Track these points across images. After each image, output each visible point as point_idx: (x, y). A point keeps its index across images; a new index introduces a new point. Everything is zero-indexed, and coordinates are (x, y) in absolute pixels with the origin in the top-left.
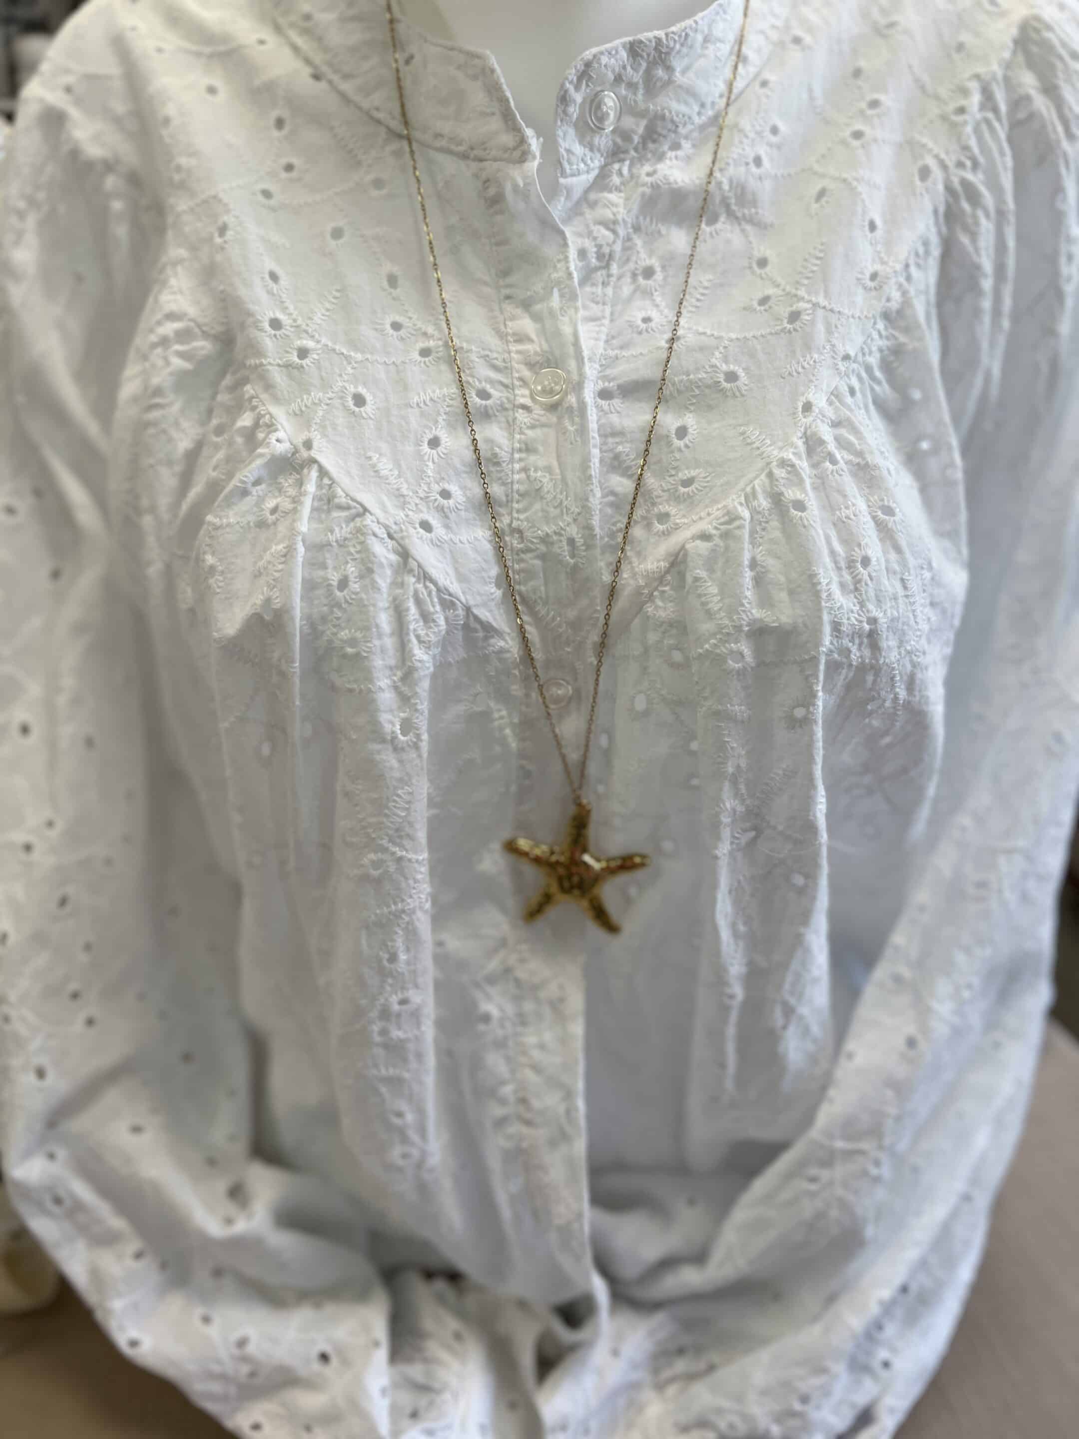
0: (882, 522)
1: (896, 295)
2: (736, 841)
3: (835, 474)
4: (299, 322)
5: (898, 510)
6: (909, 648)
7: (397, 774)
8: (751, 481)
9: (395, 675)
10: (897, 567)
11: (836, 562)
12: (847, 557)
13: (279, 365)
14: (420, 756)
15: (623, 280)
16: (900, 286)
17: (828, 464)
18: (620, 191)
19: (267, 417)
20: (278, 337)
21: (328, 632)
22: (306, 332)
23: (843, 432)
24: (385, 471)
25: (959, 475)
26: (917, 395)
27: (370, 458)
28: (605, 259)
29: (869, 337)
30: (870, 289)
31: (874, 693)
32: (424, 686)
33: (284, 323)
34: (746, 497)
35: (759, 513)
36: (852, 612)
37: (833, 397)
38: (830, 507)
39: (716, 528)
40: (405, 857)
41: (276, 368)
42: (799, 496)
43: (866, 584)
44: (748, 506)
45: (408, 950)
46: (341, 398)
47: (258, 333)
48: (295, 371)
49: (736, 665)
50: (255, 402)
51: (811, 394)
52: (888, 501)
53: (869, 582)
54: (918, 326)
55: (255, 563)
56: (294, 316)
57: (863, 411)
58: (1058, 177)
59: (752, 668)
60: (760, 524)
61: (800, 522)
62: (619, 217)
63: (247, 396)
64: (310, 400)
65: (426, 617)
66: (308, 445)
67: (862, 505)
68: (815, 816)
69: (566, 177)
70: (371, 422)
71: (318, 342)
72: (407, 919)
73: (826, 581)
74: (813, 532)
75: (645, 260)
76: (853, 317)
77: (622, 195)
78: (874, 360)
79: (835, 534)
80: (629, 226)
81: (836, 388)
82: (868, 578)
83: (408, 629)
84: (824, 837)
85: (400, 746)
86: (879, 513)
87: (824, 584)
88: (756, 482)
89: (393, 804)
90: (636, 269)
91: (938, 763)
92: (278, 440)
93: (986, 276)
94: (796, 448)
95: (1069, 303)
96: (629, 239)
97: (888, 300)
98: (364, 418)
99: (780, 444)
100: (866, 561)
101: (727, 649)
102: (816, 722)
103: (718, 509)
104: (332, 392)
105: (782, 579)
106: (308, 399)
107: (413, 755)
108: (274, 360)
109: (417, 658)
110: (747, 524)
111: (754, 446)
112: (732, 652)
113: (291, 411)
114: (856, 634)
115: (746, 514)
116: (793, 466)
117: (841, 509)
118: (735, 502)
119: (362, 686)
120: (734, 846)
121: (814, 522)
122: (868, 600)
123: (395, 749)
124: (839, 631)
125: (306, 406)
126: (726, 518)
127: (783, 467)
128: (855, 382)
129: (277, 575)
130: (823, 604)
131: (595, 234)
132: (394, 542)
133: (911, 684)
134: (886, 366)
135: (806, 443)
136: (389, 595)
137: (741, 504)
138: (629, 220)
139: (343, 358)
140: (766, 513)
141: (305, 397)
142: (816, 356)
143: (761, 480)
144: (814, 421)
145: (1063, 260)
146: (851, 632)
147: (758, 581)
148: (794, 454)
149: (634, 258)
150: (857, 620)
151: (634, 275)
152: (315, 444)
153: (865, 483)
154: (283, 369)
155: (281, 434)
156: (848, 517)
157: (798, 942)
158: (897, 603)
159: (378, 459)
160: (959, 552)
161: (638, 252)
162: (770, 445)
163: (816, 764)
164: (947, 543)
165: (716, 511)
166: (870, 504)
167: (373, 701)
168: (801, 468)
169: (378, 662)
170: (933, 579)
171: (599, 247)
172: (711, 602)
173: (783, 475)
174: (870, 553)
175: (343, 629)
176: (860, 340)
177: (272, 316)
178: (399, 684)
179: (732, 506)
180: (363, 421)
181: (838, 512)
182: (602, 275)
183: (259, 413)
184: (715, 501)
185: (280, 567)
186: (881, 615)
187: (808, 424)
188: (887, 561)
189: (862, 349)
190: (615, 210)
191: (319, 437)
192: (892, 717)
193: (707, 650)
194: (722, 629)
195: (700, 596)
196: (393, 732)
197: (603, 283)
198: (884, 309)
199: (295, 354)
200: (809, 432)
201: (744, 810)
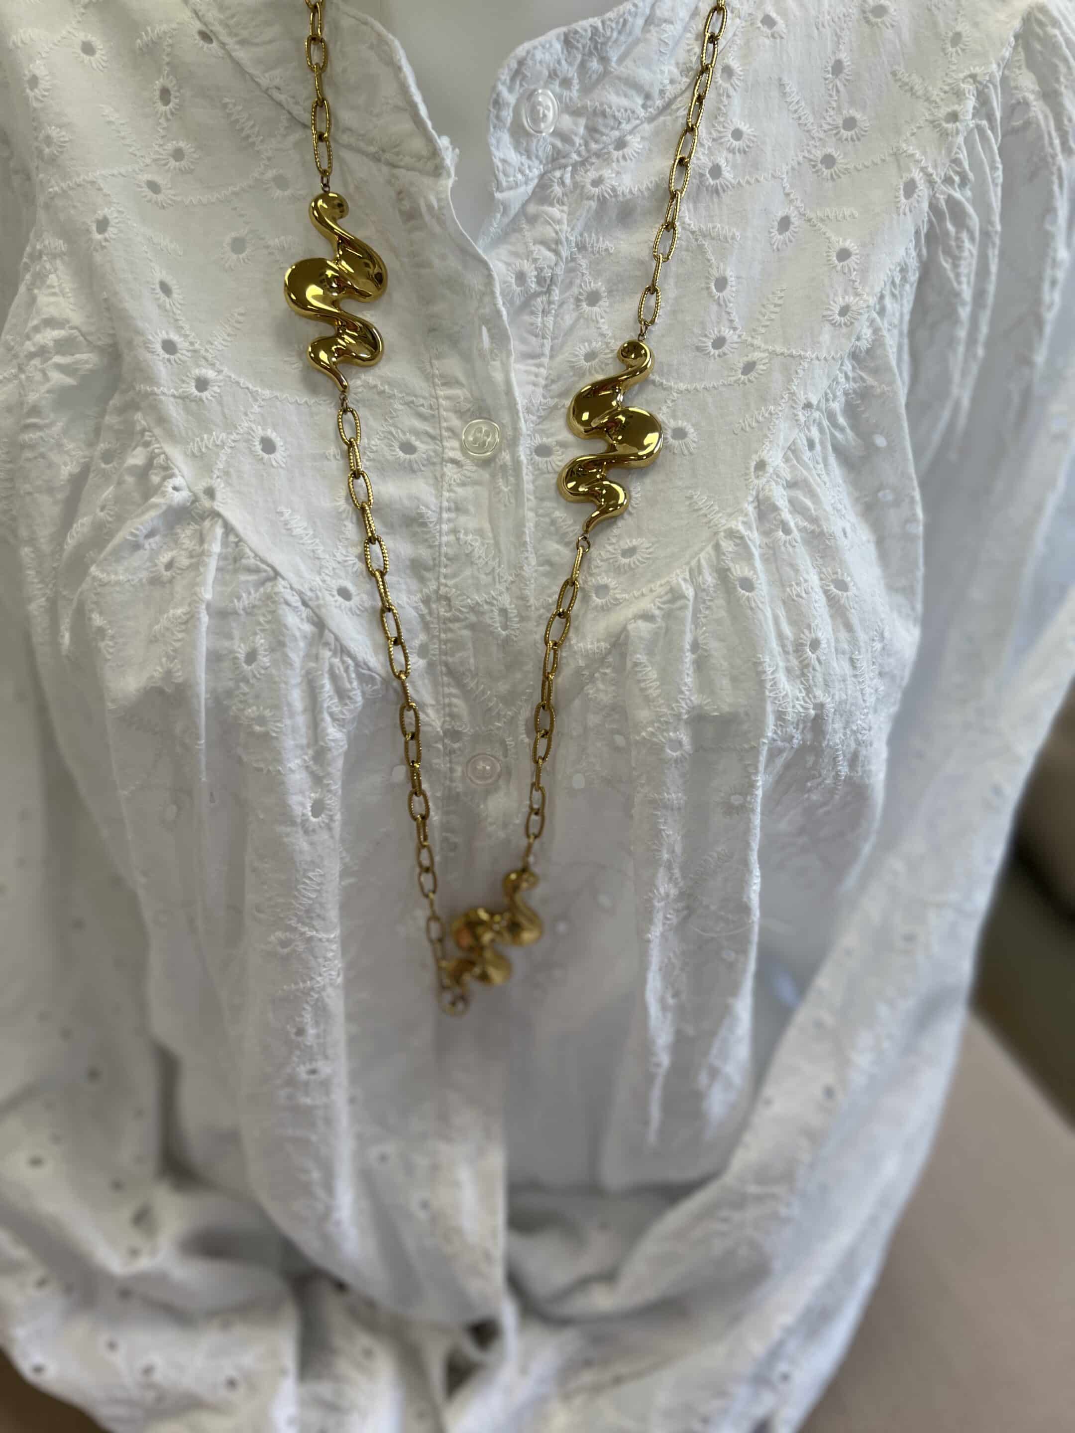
0: (834, 597)
1: (867, 333)
2: (668, 922)
3: (788, 545)
4: (197, 346)
5: (852, 584)
6: (855, 728)
7: (308, 858)
8: (697, 554)
9: (306, 754)
10: (846, 646)
11: (783, 646)
12: (795, 640)
13: (174, 396)
14: (332, 837)
15: (565, 306)
16: (872, 322)
17: (781, 533)
18: (563, 204)
19: (162, 456)
20: (172, 362)
21: (234, 708)
22: (207, 360)
23: (800, 495)
24: (298, 530)
25: (920, 530)
26: (880, 441)
27: (281, 514)
28: (546, 283)
29: (833, 381)
30: (840, 325)
31: (815, 772)
32: (337, 766)
33: (179, 346)
34: (691, 571)
35: (704, 590)
36: (798, 699)
37: (790, 453)
38: (780, 582)
39: (659, 608)
40: (315, 936)
41: (172, 399)
42: (747, 573)
43: (814, 669)
44: (692, 582)
45: (317, 1025)
46: (247, 441)
47: (149, 356)
48: (193, 403)
49: (674, 754)
50: (147, 437)
51: (766, 451)
52: (843, 575)
53: (818, 667)
54: (889, 369)
55: (151, 626)
56: (191, 339)
57: (821, 466)
58: (1050, 195)
59: (690, 755)
60: (704, 602)
61: (747, 603)
62: (563, 236)
63: (138, 428)
64: (211, 440)
65: (342, 694)
66: (210, 493)
67: (814, 579)
68: (749, 898)
69: (502, 191)
70: (280, 470)
71: (220, 372)
72: (316, 995)
73: (772, 669)
74: (761, 617)
75: (590, 283)
76: (817, 358)
77: (565, 208)
78: (837, 406)
79: (784, 613)
80: (574, 245)
81: (794, 443)
82: (816, 662)
83: (322, 707)
84: (756, 914)
85: (311, 828)
86: (832, 587)
87: (769, 673)
88: (702, 556)
89: (302, 885)
90: (580, 294)
91: (876, 825)
92: (175, 489)
93: (963, 304)
94: (746, 515)
95: (1048, 330)
96: (573, 260)
97: (858, 339)
98: (273, 466)
99: (729, 510)
100: (815, 645)
101: (664, 737)
102: (753, 811)
103: (661, 585)
104: (238, 434)
105: (725, 664)
106: (209, 439)
107: (325, 836)
108: (169, 389)
109: (331, 738)
110: (691, 604)
111: (702, 512)
112: (671, 740)
113: (189, 452)
114: (802, 721)
115: (690, 592)
116: (742, 538)
117: (791, 586)
118: (679, 578)
119: (271, 768)
120: (667, 927)
121: (762, 603)
122: (815, 686)
123: (306, 832)
124: (784, 720)
125: (207, 447)
126: (670, 596)
127: (731, 539)
128: (815, 433)
129: (177, 645)
130: (767, 693)
131: (535, 256)
132: (308, 610)
133: (854, 760)
134: (851, 410)
135: (758, 507)
136: (302, 668)
137: (685, 580)
138: (573, 239)
139: (249, 395)
140: (711, 589)
141: (205, 436)
142: (772, 408)
143: (708, 553)
144: (768, 482)
145: (1046, 286)
146: (796, 720)
147: (700, 665)
148: (744, 523)
149: (578, 281)
150: (802, 706)
151: (578, 300)
152: (219, 495)
153: (819, 552)
154: (179, 401)
155: (178, 481)
156: (799, 596)
157: (726, 1012)
158: (846, 685)
159: (290, 515)
160: (913, 608)
161: (583, 274)
162: (718, 512)
163: (752, 850)
164: (900, 599)
165: (659, 586)
166: (822, 575)
167: (283, 783)
168: (750, 540)
169: (289, 743)
170: (884, 648)
171: (540, 270)
172: (651, 687)
173: (730, 549)
174: (820, 634)
175: (250, 706)
176: (824, 383)
177: (166, 337)
178: (311, 763)
179: (675, 581)
180: (272, 470)
181: (788, 589)
182: (542, 302)
183: (153, 451)
184: (657, 576)
185: (180, 636)
186: (829, 700)
187: (761, 486)
188: (837, 640)
189: (826, 394)
190: (557, 227)
191: (222, 485)
192: (832, 791)
193: (644, 738)
194: (661, 717)
195: (639, 681)
196: (303, 814)
197: (543, 311)
198: (853, 349)
199: (193, 384)
200: (761, 496)
201: (677, 893)
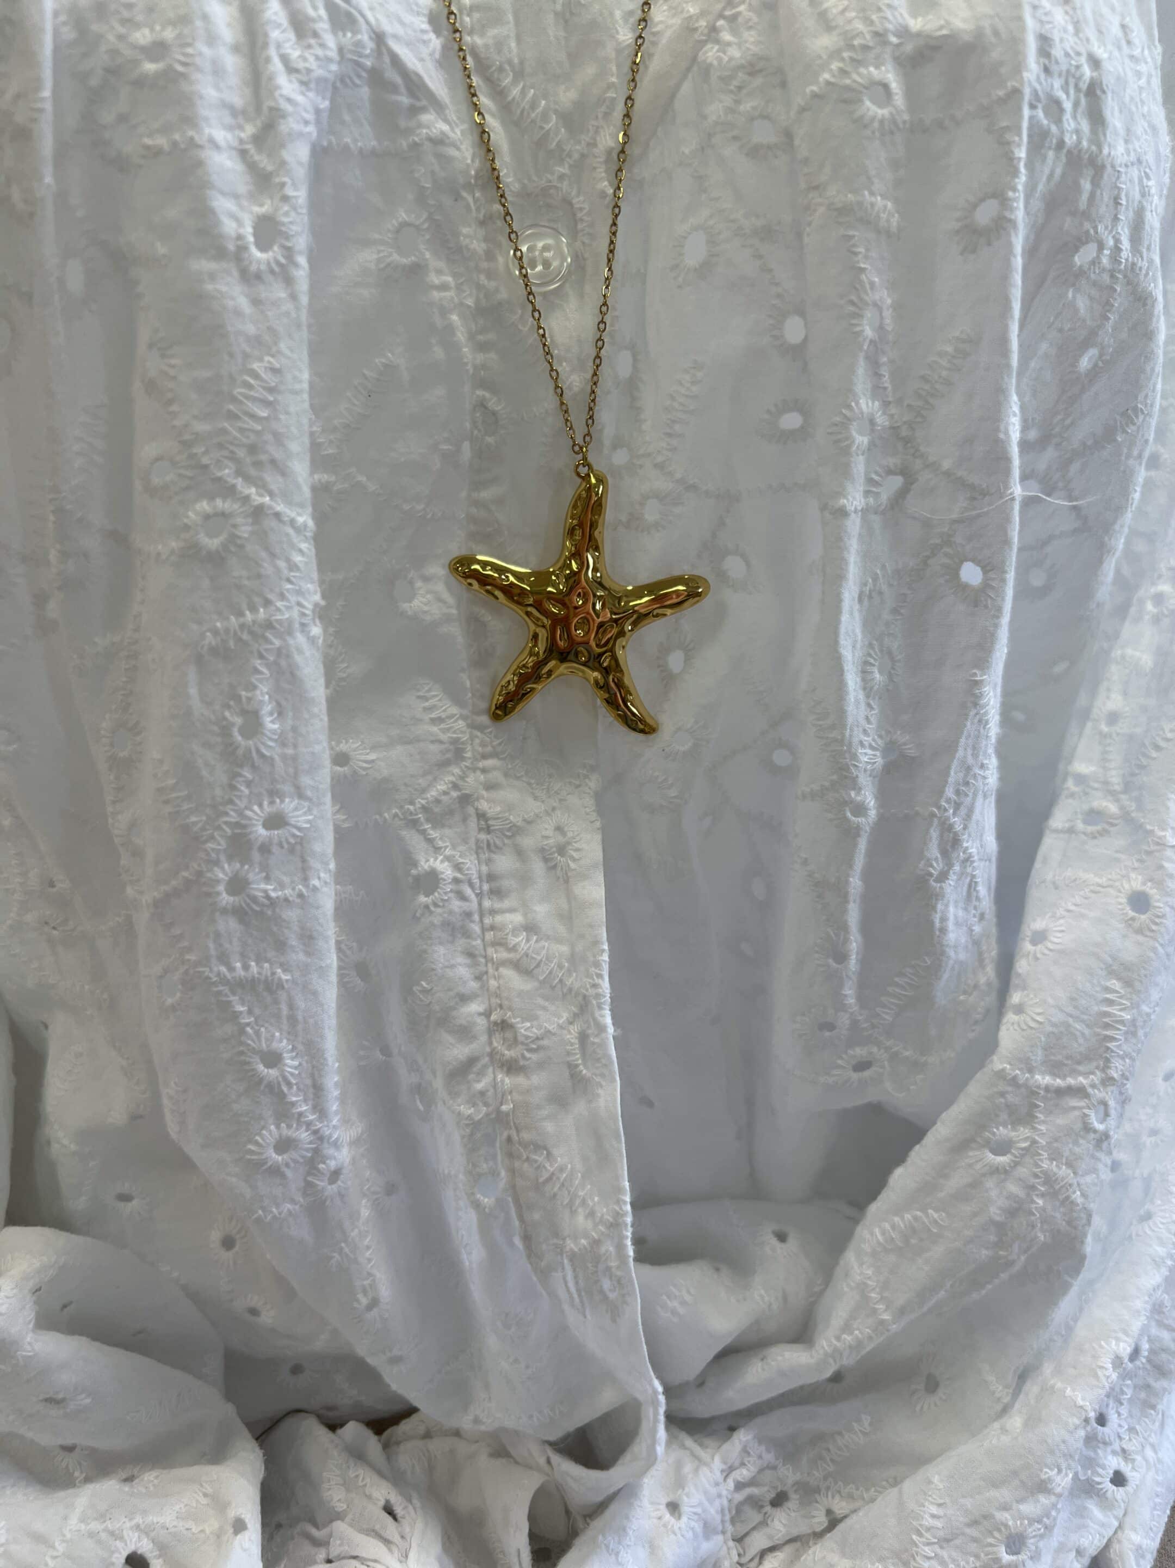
9: (242, 129)
21: (110, 36)
40: (270, 507)
45: (280, 713)
49: (879, 111)
59: (904, 124)
65: (301, 27)
72: (277, 643)
83: (266, 36)
89: (243, 390)
102: (1016, 227)
107: (279, 292)
109: (284, 93)
112: (871, 83)
123: (245, 275)
167: (200, 164)
169: (208, 90)
175: (138, 27)
178: (250, 148)
193: (827, 85)
194: (853, 40)
196: (240, 237)
201: (887, 423)
